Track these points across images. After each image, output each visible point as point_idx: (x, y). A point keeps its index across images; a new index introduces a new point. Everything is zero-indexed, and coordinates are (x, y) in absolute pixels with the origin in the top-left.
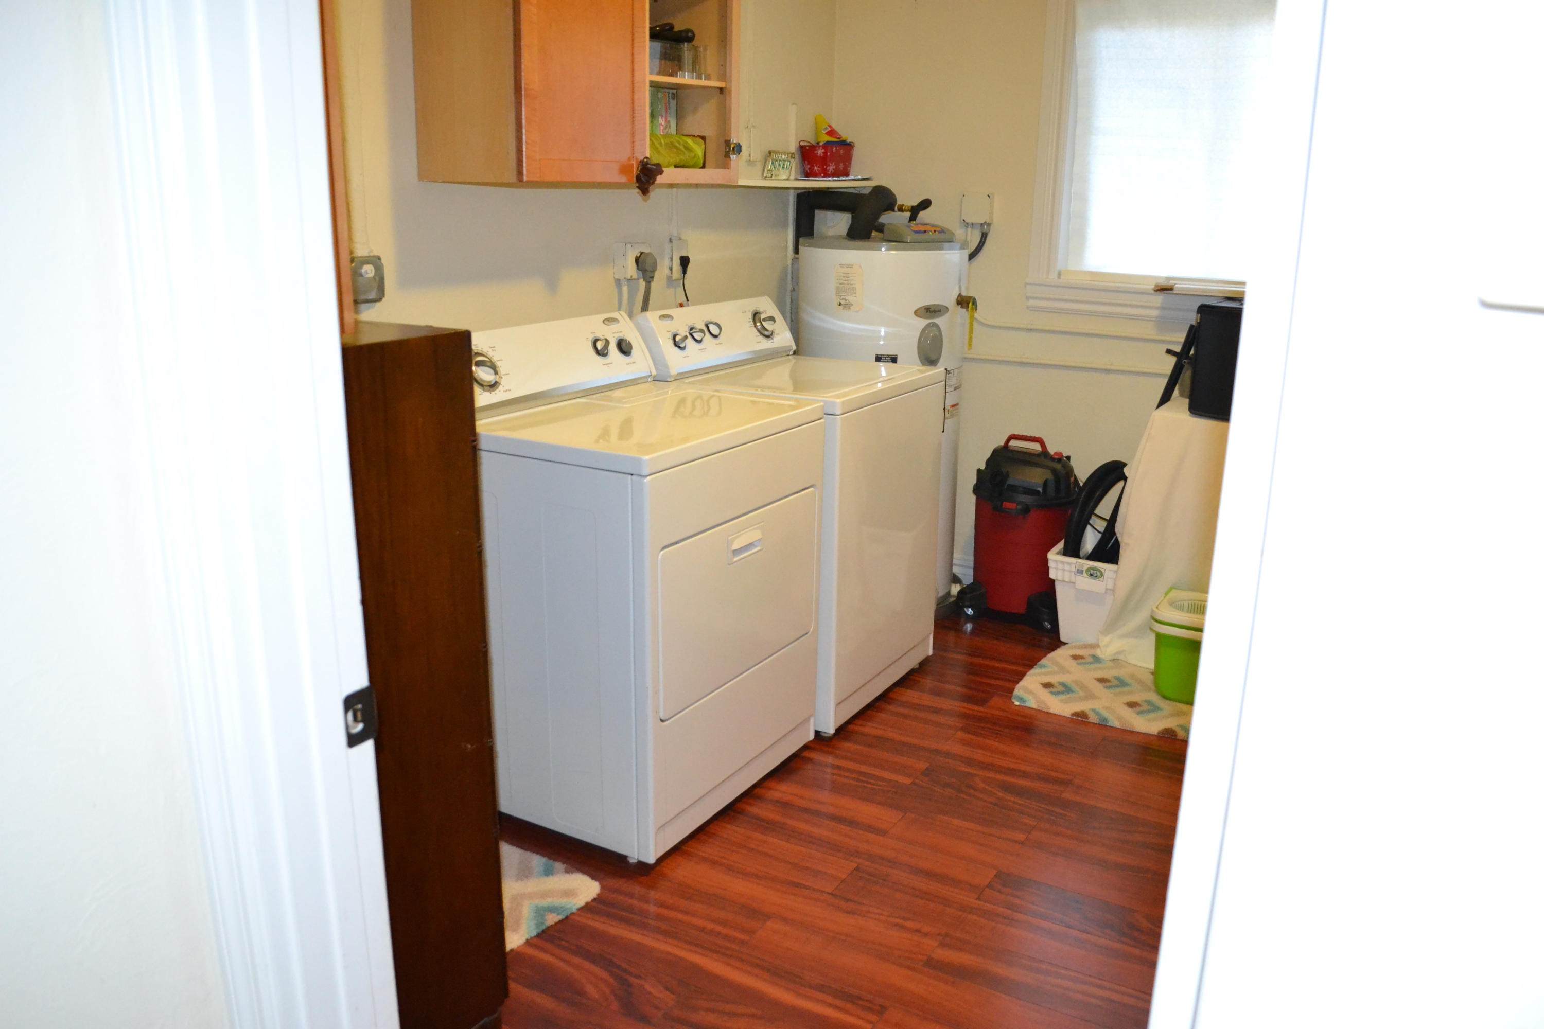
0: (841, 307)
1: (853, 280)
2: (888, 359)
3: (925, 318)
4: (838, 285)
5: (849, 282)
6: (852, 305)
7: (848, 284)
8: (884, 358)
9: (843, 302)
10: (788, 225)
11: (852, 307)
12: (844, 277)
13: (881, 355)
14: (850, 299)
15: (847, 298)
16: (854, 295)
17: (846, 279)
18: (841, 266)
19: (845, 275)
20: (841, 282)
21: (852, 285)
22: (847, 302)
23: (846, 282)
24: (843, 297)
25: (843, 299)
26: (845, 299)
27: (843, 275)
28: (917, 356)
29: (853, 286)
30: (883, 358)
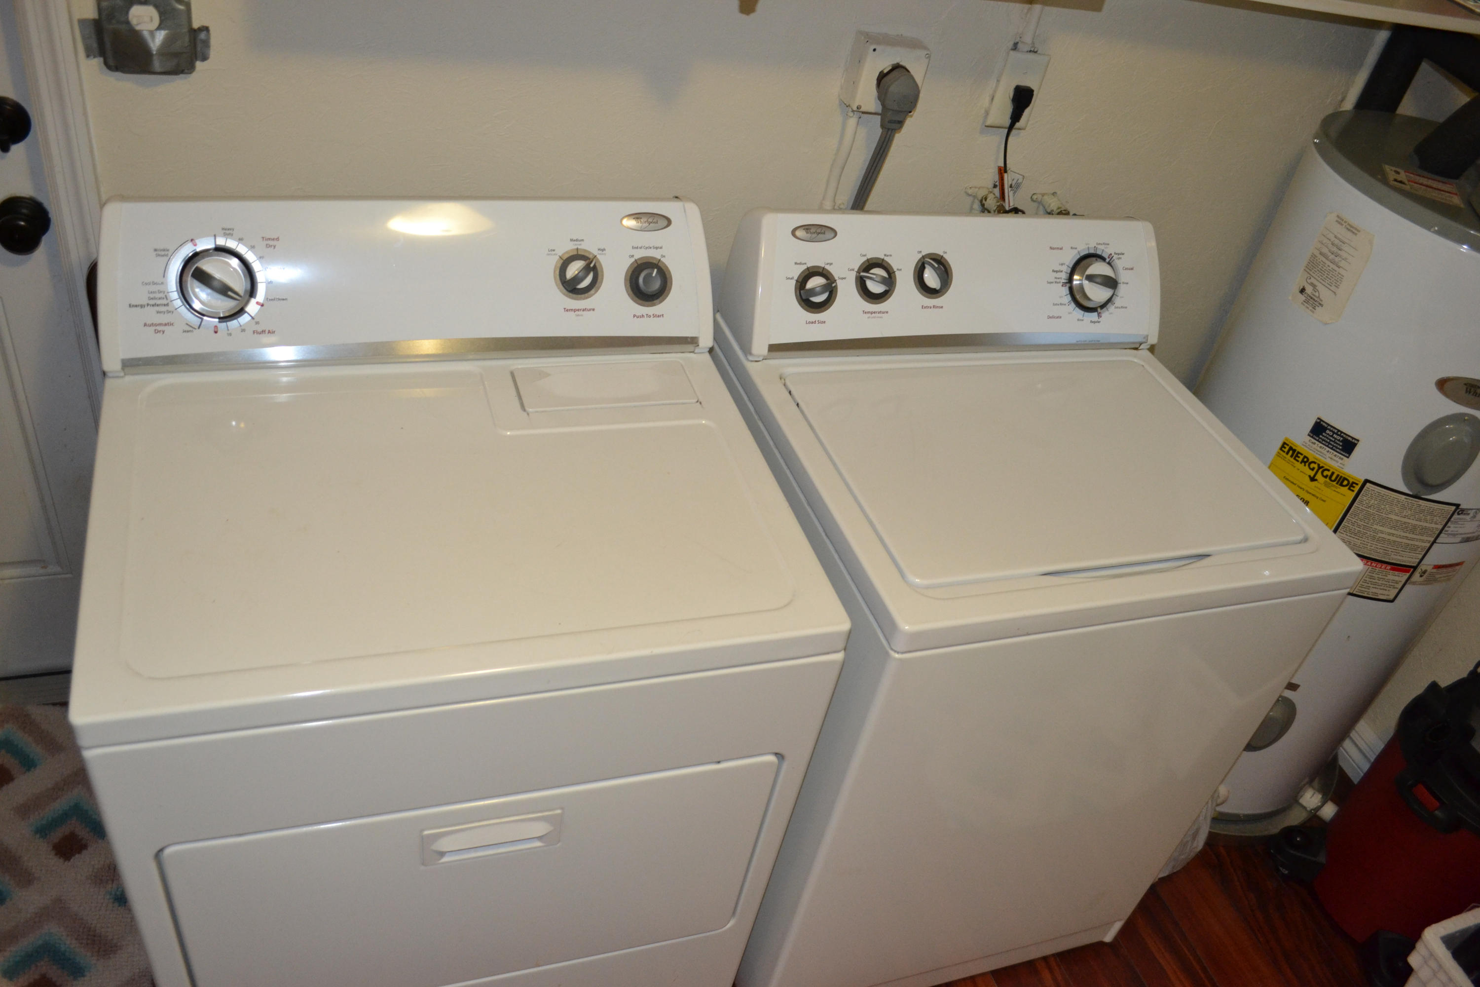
0: (1302, 298)
1: (1345, 259)
2: (1338, 438)
3: (1458, 401)
4: (1317, 253)
5: (1337, 259)
6: (1322, 305)
7: (1333, 262)
8: (1331, 434)
9: (1309, 290)
10: (1361, 65)
11: (1319, 309)
12: (1333, 244)
13: (1329, 425)
14: (1324, 293)
15: (1320, 287)
16: (1333, 288)
17: (1335, 249)
18: (1340, 221)
19: (1337, 242)
20: (1325, 250)
21: (1339, 267)
22: (1317, 294)
23: (1332, 257)
24: (1313, 280)
25: (1312, 284)
26: (1314, 286)
27: (1333, 239)
28: (1400, 463)
29: (1341, 271)
30: (1328, 432)
